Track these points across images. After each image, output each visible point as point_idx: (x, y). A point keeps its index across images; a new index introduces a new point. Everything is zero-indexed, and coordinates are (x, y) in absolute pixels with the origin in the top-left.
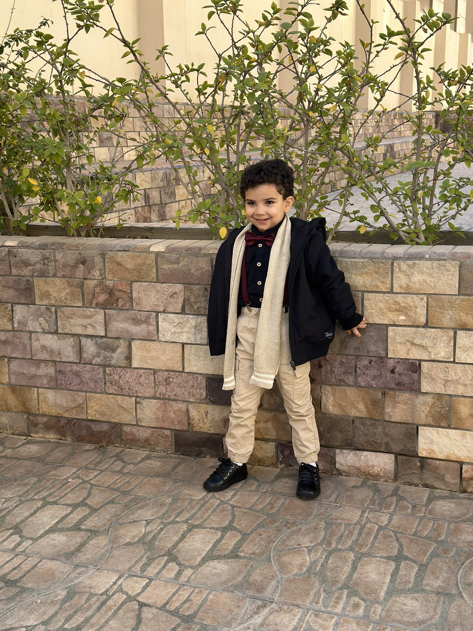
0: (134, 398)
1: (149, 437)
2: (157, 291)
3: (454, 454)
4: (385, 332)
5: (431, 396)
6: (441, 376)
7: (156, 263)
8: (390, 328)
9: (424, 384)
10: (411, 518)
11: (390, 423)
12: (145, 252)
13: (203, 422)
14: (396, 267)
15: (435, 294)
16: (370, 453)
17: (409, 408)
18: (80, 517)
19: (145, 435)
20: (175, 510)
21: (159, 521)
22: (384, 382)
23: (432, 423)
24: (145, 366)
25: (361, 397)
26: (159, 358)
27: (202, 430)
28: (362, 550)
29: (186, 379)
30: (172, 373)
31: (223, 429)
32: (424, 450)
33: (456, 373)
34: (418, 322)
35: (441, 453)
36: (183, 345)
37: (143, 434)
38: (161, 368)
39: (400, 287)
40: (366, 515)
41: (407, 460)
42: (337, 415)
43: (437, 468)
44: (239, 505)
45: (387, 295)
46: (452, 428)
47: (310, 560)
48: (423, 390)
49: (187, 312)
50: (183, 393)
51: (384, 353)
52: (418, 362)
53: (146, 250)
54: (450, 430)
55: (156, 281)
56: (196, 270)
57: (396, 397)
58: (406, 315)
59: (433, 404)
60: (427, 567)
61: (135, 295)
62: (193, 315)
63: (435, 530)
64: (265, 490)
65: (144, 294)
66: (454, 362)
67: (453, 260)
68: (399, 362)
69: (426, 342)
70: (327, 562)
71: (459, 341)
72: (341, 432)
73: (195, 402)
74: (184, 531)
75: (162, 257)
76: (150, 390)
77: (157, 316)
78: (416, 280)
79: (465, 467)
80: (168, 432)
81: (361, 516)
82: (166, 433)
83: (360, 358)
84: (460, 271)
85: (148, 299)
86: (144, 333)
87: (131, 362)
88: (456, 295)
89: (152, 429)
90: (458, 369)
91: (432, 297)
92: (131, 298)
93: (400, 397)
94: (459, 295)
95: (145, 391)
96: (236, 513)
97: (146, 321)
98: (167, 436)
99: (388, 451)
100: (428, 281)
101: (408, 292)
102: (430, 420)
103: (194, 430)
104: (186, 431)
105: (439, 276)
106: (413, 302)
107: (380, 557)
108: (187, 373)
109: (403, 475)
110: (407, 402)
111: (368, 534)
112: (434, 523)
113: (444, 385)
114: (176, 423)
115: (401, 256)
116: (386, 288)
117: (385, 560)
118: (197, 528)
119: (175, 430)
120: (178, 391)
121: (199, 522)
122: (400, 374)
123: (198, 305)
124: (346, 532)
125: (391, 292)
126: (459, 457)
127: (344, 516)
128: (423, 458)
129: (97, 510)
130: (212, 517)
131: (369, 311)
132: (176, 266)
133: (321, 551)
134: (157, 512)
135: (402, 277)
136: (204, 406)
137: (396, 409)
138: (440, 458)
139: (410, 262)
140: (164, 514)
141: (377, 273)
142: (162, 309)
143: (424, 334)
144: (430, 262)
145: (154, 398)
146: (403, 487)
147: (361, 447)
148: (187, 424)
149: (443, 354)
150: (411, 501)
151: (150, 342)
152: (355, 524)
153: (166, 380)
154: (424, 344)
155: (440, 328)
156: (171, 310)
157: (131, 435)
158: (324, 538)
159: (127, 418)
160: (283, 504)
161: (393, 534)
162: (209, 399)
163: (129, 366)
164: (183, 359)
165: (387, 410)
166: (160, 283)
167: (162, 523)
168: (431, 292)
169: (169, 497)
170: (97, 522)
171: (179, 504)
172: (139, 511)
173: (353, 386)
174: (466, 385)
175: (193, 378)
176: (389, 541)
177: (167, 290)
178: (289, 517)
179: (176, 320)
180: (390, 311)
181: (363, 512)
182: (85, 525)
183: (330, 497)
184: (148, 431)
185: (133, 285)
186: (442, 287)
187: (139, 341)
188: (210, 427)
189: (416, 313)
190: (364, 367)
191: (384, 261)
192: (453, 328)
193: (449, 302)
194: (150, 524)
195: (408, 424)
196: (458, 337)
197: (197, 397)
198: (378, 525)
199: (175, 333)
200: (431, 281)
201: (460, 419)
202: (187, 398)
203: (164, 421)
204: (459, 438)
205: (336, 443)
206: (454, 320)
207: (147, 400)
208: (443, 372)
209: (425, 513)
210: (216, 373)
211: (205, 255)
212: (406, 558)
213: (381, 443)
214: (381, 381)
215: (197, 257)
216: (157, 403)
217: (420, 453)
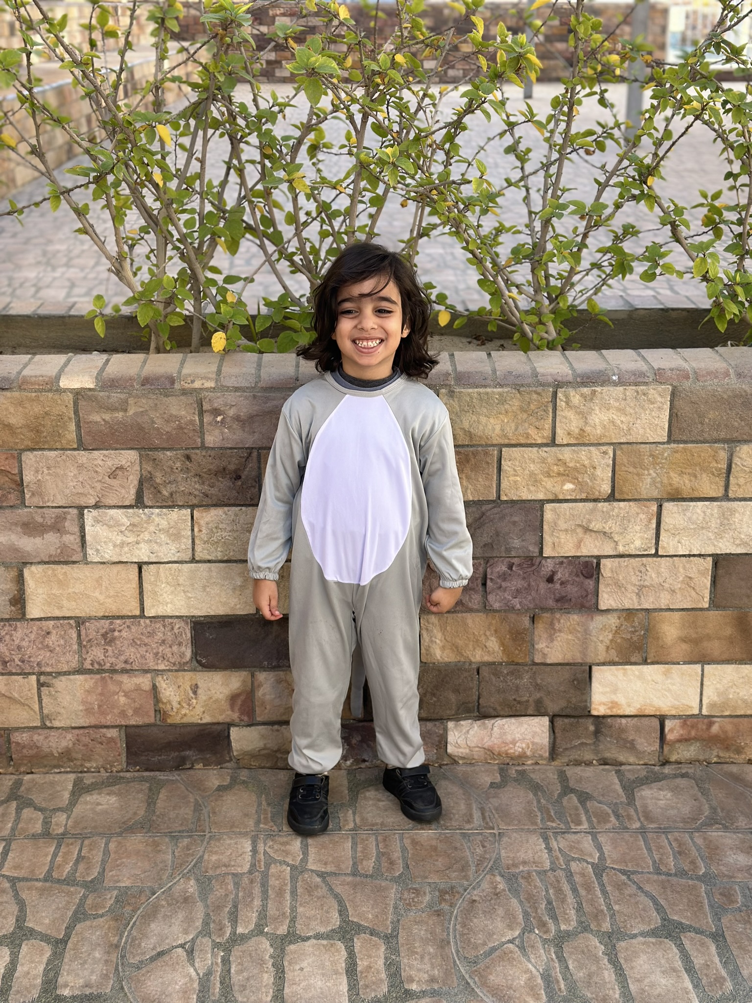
0: (34, 678)
1: (71, 745)
2: (81, 467)
3: (651, 705)
4: (539, 514)
5: (615, 615)
6: (634, 579)
7: (76, 412)
8: (548, 507)
9: (605, 596)
10: (626, 836)
11: (542, 667)
12: (50, 390)
13: (189, 705)
14: (561, 400)
15: (627, 443)
16: (508, 719)
17: (579, 639)
18: (41, 968)
19: (64, 744)
20: (218, 908)
21: (206, 942)
22: (534, 599)
23: (617, 659)
24: (58, 613)
25: (493, 628)
26: (88, 597)
27: (185, 720)
28: (604, 926)
29: (149, 629)
30: (118, 621)
31: (229, 712)
32: (600, 704)
33: (659, 574)
34: (597, 493)
35: (629, 706)
36: (140, 566)
37: (57, 743)
38: (95, 614)
39: (569, 434)
40: (554, 844)
41: (571, 725)
42: (447, 664)
43: (622, 730)
44: (330, 868)
45: (545, 449)
46: (648, 664)
47: (538, 971)
48: (603, 606)
49: (148, 502)
50: (143, 657)
51: (537, 550)
52: (595, 561)
53: (52, 385)
54: (646, 666)
55: (75, 446)
56: (167, 421)
57: (556, 622)
58: (574, 480)
59: (618, 628)
60: (724, 937)
61: (28, 477)
62: (161, 507)
63: (680, 853)
64: (351, 825)
65: (49, 474)
66: (656, 555)
67: (661, 383)
68: (562, 563)
69: (611, 526)
70: (567, 967)
71: (667, 520)
72: (457, 691)
73: (169, 670)
74: (271, 957)
75: (90, 399)
76: (69, 657)
77: (81, 515)
78: (597, 421)
79: (668, 724)
80: (113, 733)
81: (549, 849)
82: (109, 735)
83: (491, 561)
84: (672, 402)
85: (60, 484)
86: (52, 551)
87: (23, 607)
88: (664, 443)
89: (77, 732)
90: (663, 565)
91: (622, 449)
92: (20, 484)
93: (562, 621)
94: (668, 442)
95: (59, 662)
96: (339, 890)
97: (57, 527)
98: (112, 740)
99: (539, 713)
100: (619, 422)
101: (581, 442)
102: (613, 655)
103: (169, 721)
104: (148, 726)
105: (636, 413)
106: (590, 459)
107: (643, 934)
108: (150, 617)
109: (566, 749)
110: (575, 629)
111: (589, 888)
112: (668, 839)
113: (637, 594)
114: (130, 712)
115: (570, 378)
116: (543, 437)
117: (653, 940)
118: (291, 942)
119: (126, 726)
120: (131, 653)
121: (285, 927)
122: (562, 583)
123: (172, 488)
124: (551, 891)
125: (553, 442)
126: (659, 709)
127: (522, 856)
128: (598, 717)
129: (65, 941)
130: (300, 910)
131: (511, 478)
132: (120, 415)
133: (540, 945)
134: (189, 920)
135: (572, 417)
136: (188, 675)
137: (555, 643)
138: (627, 713)
139: (586, 390)
140: (206, 924)
141: (525, 411)
142: (92, 502)
143: (608, 513)
144: (621, 388)
145: (80, 671)
146: (571, 772)
147: (494, 713)
148: (152, 713)
149: (638, 543)
150: (601, 798)
151: (64, 566)
152: (552, 870)
153: (104, 636)
154: (607, 529)
155: (635, 500)
156: (112, 503)
157: (31, 748)
158: (526, 914)
159: (19, 717)
160: (404, 849)
161: (624, 877)
162: (199, 662)
163: (21, 615)
164: (141, 593)
165: (541, 645)
166: (85, 450)
167: (216, 945)
168: (622, 441)
169: (189, 879)
170: (86, 973)
171: (219, 892)
172: (153, 926)
173: (478, 611)
174: (674, 591)
175: (164, 626)
176: (630, 896)
177: (101, 463)
178: (434, 879)
179: (126, 521)
180: (549, 476)
181: (546, 839)
182: (66, 986)
183: (471, 815)
184: (69, 736)
185: (23, 458)
186: (641, 431)
187: (41, 568)
188: (204, 712)
189: (593, 477)
190: (499, 577)
191: (540, 389)
192: (656, 499)
193: (651, 455)
194: (196, 954)
195: (574, 664)
196: (664, 512)
197: (173, 660)
198: (588, 863)
199: (122, 545)
200: (622, 422)
201: (662, 647)
202: (152, 665)
203: (103, 713)
204: (659, 678)
205: (448, 712)
206: (659, 485)
207: (63, 678)
208: (638, 573)
209: (639, 819)
210: (212, 613)
211: (184, 392)
212: (682, 928)
213: (528, 701)
214: (530, 598)
215: (166, 396)
216: (86, 680)
217: (595, 709)
